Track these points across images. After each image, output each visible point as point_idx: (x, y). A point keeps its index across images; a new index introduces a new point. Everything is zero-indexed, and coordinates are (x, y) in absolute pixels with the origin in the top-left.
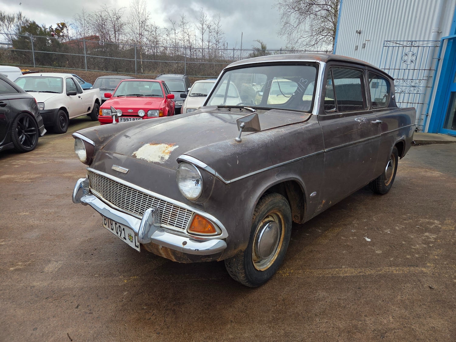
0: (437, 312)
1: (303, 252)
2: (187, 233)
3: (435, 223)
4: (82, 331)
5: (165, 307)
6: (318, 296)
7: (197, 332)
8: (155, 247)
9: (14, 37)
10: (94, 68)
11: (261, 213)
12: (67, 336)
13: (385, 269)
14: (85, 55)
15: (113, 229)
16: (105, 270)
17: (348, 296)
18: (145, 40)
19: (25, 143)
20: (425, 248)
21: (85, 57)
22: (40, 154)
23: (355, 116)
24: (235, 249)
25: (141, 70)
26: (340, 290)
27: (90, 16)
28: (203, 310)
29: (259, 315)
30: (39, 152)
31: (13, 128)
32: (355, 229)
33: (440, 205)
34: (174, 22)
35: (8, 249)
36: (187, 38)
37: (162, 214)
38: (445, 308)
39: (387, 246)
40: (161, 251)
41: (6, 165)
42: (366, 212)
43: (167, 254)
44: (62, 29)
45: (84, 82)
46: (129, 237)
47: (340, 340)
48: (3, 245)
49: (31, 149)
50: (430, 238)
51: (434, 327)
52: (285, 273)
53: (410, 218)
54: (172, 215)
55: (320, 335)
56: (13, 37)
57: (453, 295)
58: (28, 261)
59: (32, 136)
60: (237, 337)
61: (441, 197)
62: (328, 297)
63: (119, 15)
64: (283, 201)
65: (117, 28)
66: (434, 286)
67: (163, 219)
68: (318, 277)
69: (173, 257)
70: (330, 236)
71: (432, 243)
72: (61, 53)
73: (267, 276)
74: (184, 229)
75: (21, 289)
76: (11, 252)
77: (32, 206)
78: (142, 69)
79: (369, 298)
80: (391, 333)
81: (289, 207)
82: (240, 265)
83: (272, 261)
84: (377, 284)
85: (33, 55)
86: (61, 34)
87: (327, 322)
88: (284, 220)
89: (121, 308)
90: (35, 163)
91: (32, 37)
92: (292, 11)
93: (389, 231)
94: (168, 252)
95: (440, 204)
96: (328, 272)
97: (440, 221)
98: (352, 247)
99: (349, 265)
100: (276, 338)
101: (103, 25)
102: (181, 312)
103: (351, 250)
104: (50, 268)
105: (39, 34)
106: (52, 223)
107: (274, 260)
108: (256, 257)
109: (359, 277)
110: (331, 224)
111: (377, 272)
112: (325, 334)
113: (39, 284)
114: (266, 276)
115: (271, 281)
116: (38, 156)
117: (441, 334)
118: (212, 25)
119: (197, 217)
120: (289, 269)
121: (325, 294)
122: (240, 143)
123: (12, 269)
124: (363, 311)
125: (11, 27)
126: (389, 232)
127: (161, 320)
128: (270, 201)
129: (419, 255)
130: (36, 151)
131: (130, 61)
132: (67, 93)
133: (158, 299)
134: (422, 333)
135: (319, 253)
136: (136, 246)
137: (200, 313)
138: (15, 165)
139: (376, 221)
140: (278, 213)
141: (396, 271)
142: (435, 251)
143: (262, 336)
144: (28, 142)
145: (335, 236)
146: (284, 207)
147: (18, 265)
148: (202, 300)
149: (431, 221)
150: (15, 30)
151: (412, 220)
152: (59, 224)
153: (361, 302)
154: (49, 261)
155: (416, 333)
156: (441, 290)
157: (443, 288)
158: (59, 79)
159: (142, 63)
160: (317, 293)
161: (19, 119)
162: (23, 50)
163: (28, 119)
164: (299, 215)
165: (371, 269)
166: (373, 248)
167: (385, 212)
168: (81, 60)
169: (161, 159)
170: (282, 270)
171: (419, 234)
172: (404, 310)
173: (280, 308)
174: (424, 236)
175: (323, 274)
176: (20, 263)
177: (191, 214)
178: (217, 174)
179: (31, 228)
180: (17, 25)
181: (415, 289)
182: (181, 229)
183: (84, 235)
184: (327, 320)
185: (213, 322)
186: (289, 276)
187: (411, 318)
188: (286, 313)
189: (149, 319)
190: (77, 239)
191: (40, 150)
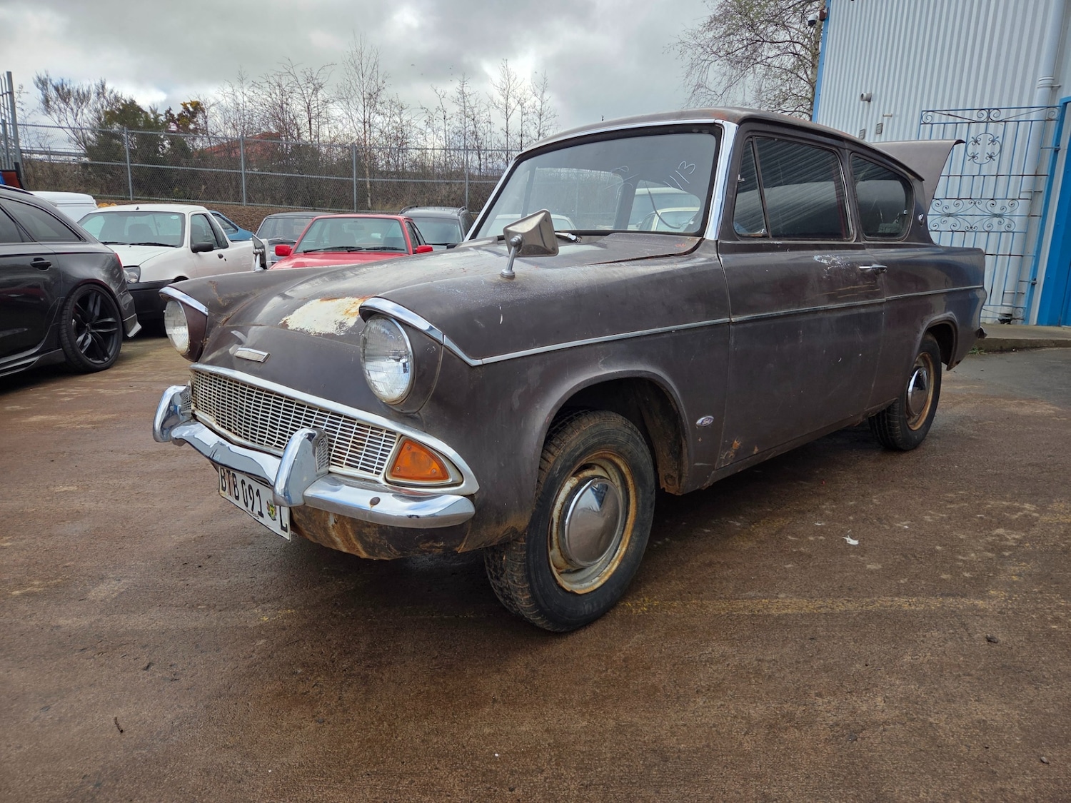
0: (997, 690)
1: (689, 565)
2: (384, 483)
3: (1024, 509)
4: (150, 715)
5: (345, 670)
6: (710, 653)
7: (411, 721)
8: (320, 523)
9: (89, 134)
10: (263, 201)
11: (568, 450)
12: (113, 722)
13: (884, 602)
14: (243, 172)
15: (237, 498)
16: (222, 598)
17: (781, 656)
18: (376, 134)
19: (92, 351)
20: (990, 559)
21: (243, 175)
22: (123, 375)
23: (816, 252)
24: (498, 523)
25: (367, 203)
26: (765, 642)
27: (256, 85)
28: (432, 676)
29: (561, 689)
30: (122, 372)
31: (64, 317)
32: (824, 520)
33: (1043, 472)
34: (443, 93)
35: (16, 555)
36: (472, 128)
37: (332, 443)
38: (1019, 681)
39: (897, 555)
40: (333, 533)
41: (45, 398)
42: (857, 487)
43: (347, 540)
44: (194, 115)
45: (238, 227)
46: (269, 510)
47: (748, 742)
48: (6, 548)
49: (104, 366)
50: (1007, 540)
51: (984, 720)
52: (640, 607)
53: (963, 499)
54: (355, 445)
55: (699, 731)
56: (86, 136)
57: (1044, 656)
58: (56, 579)
59: (107, 337)
60: (501, 733)
61: (1049, 456)
62: (734, 655)
63: (320, 81)
64: (629, 431)
65: (316, 109)
66: (1000, 637)
67: (334, 456)
68: (715, 615)
69: (359, 547)
70: (761, 533)
71: (1010, 550)
72: (191, 168)
73: (591, 607)
74: (379, 473)
75: (29, 632)
76: (22, 560)
77: (84, 474)
78: (369, 199)
79: (833, 659)
80: (874, 732)
81: (645, 448)
82: (518, 570)
83: (606, 574)
84: (858, 631)
85: (128, 173)
86: (192, 126)
87: (721, 705)
88: (633, 478)
89: (245, 671)
90: (107, 392)
91: (127, 134)
92: (712, 57)
93: (908, 525)
94: (348, 533)
95: (1044, 470)
96: (742, 606)
97: (1037, 506)
98: (810, 556)
99: (796, 592)
100: (593, 736)
101: (285, 105)
102: (382, 680)
103: (808, 562)
104: (101, 592)
105: (144, 128)
106: (124, 507)
107: (610, 574)
108: (563, 560)
109: (816, 616)
110: (769, 510)
111: (862, 607)
112: (714, 729)
113: (70, 622)
114: (586, 608)
115: (603, 622)
116: (118, 380)
117: (999, 736)
118: (528, 97)
119: (407, 445)
120: (649, 599)
121: (726, 648)
122: (511, 281)
123: (17, 593)
124: (814, 685)
125: (82, 113)
126: (907, 527)
127: (331, 696)
128: (593, 427)
129: (973, 573)
130: (116, 369)
131: (343, 183)
132: (193, 245)
133: (333, 655)
134: (952, 732)
135: (728, 567)
136: (283, 528)
137: (425, 684)
138: (65, 396)
139: (879, 505)
140: (618, 461)
141: (910, 605)
142: (1013, 565)
143: (562, 730)
144: (98, 349)
145: (772, 534)
146: (631, 446)
147: (32, 585)
148: (433, 658)
149: (1017, 504)
150: (91, 120)
151: (969, 503)
152: (138, 508)
153: (812, 667)
154: (102, 579)
155: (938, 732)
156: (1015, 645)
157: (1021, 641)
158: (176, 217)
159: (368, 186)
160: (707, 646)
161: (78, 297)
162: (107, 163)
163: (99, 297)
164: (675, 475)
165: (848, 601)
166: (862, 559)
167: (904, 487)
168: (234, 183)
169: (339, 326)
170: (633, 599)
171: (981, 532)
172: (915, 685)
173: (615, 675)
174: (992, 536)
175: (730, 609)
176: (36, 583)
177: (395, 438)
178: (447, 342)
179: (77, 516)
180: (96, 110)
181: (950, 643)
182: (371, 474)
183: (188, 530)
184: (723, 703)
185: (451, 702)
186: (648, 611)
187: (931, 702)
188: (627, 685)
189: (305, 694)
190: (173, 536)
191: (124, 367)
